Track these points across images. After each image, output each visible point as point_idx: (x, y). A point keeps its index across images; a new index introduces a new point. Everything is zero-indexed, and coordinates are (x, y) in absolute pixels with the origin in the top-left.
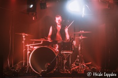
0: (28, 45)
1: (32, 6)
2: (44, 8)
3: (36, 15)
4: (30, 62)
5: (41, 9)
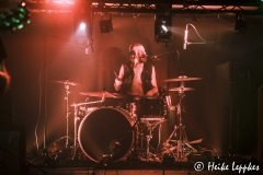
0: (75, 105)
2: (108, 31)
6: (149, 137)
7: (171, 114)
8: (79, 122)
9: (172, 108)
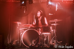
0: (21, 29)
1: (23, 2)
2: (32, 3)
3: (26, 9)
4: (22, 39)
5: (30, 4)
6: (45, 39)
7: (52, 32)
8: (22, 34)
9: (52, 30)
